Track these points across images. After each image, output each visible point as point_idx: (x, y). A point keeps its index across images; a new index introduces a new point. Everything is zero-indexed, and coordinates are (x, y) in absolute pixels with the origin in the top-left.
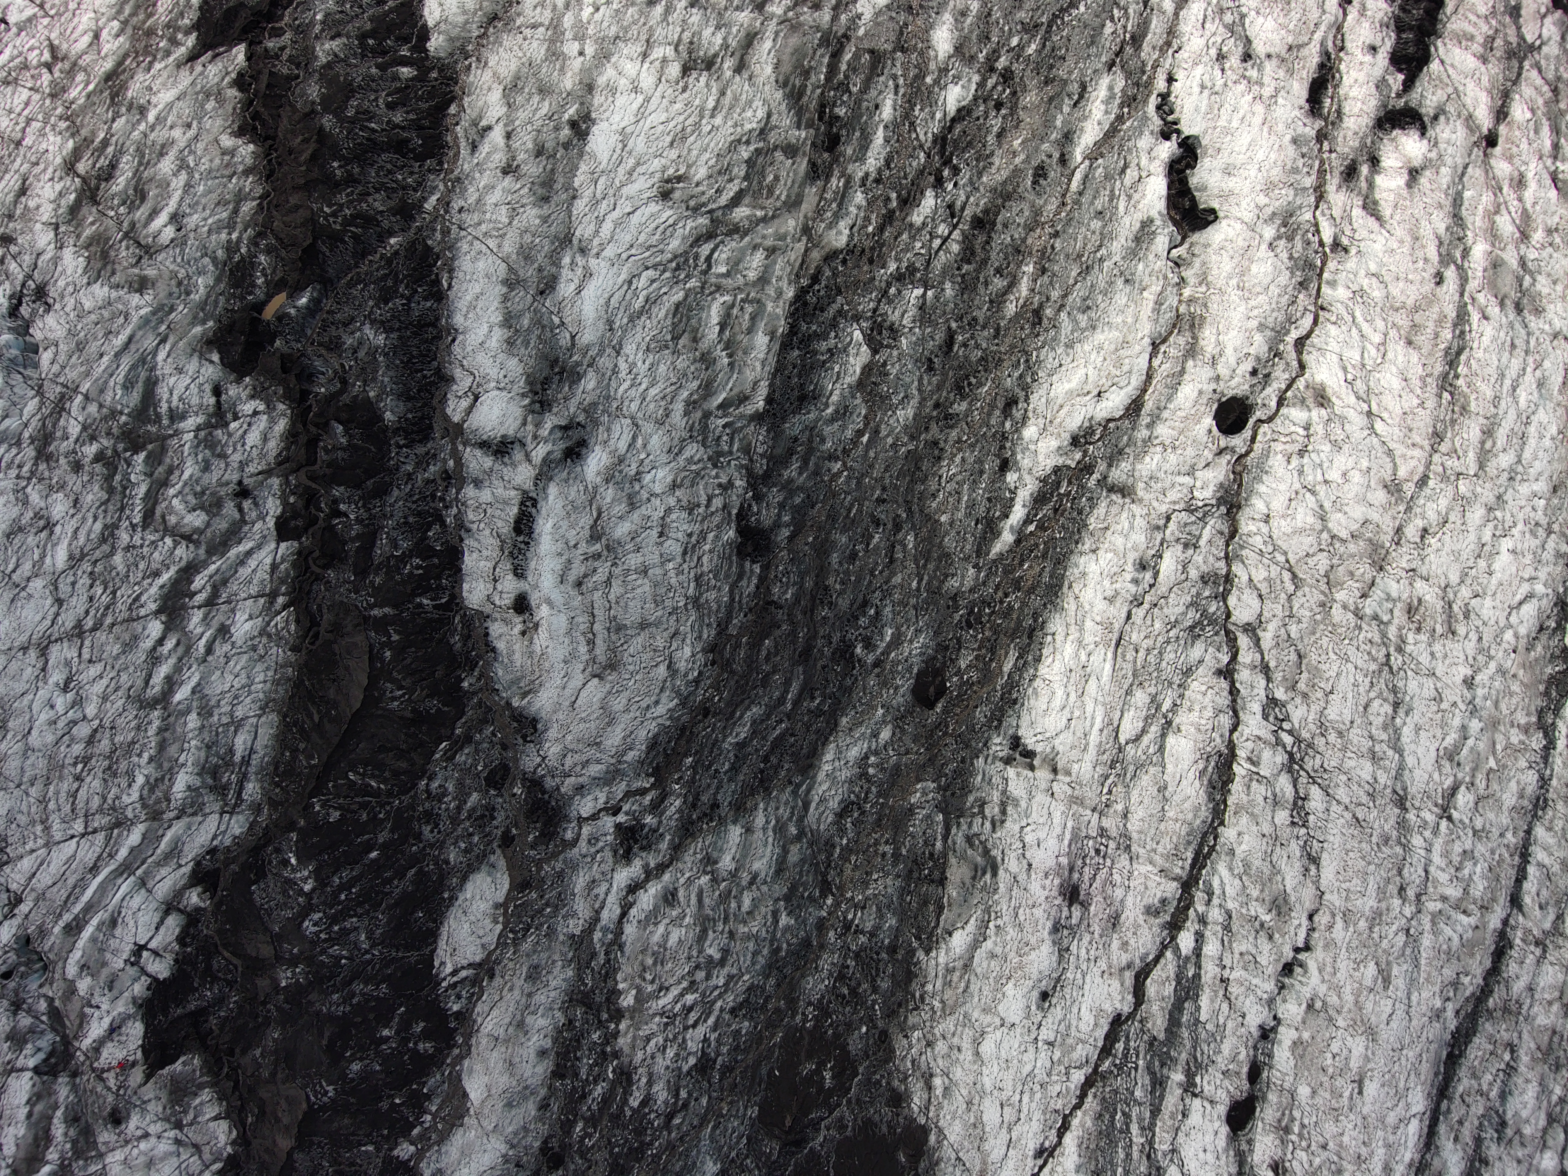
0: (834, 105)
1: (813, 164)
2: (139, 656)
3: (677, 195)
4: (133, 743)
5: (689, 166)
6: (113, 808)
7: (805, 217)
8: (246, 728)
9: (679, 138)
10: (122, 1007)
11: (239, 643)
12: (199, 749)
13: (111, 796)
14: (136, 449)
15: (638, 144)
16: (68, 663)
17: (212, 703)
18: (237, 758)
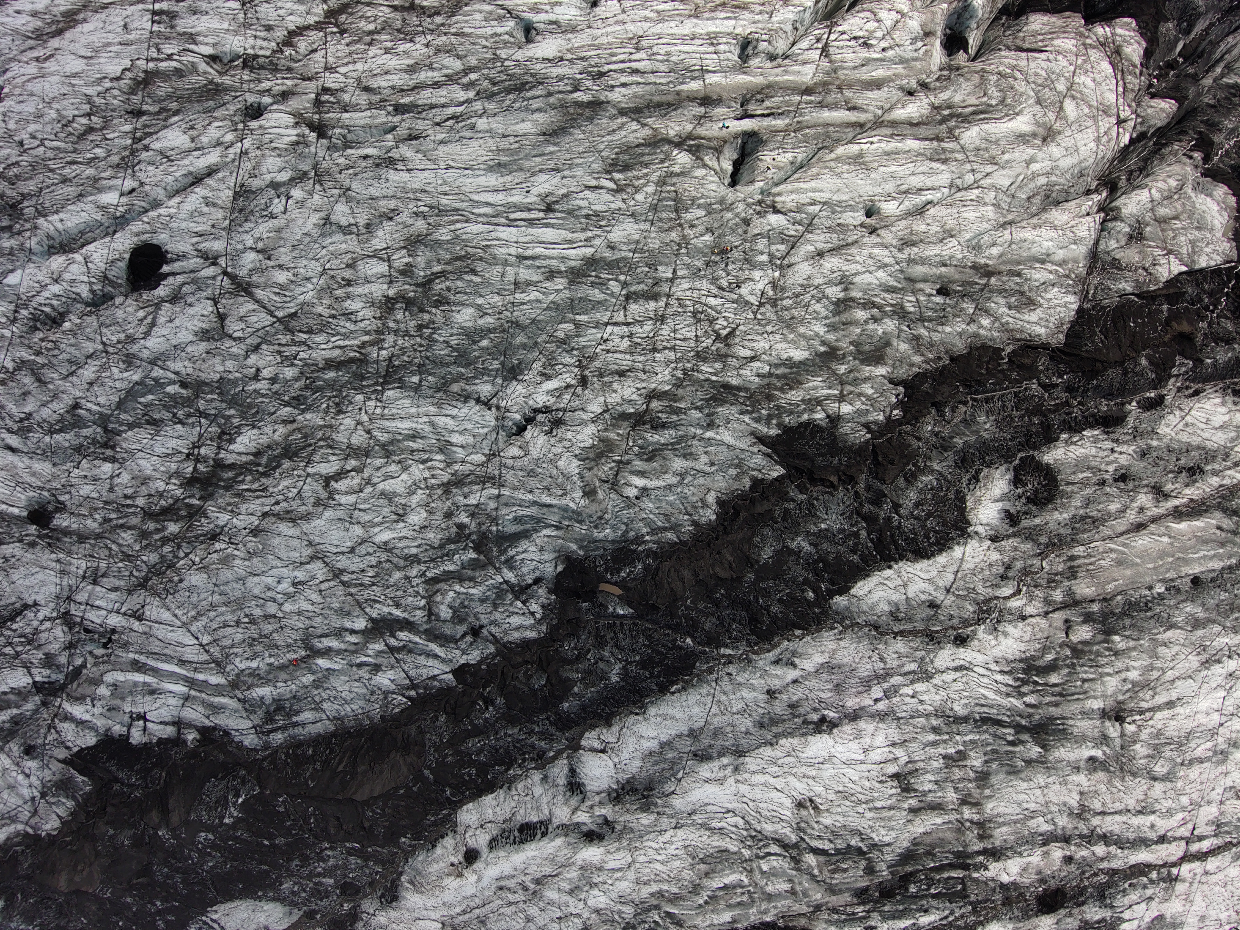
0: (915, 883)
1: (865, 890)
2: (337, 622)
3: (804, 813)
4: (277, 647)
5: (827, 810)
6: (228, 656)
7: (827, 902)
8: (317, 715)
9: (845, 795)
10: (100, 723)
11: (372, 683)
12: (291, 692)
13: (235, 650)
14: (476, 549)
15: (828, 772)
16: (313, 578)
17: (325, 685)
18: (295, 719)
